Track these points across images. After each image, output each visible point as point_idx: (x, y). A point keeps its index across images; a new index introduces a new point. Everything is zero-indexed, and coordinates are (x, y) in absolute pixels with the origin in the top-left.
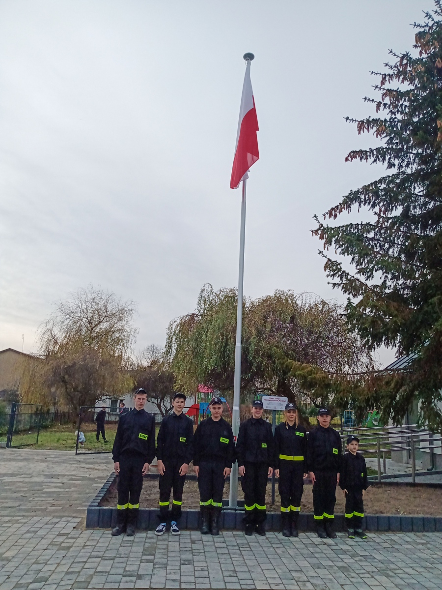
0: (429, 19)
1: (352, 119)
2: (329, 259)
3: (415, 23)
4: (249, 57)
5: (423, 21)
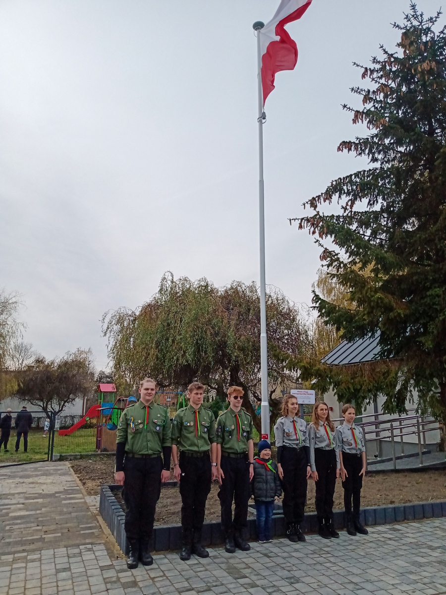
0: (408, 21)
1: (349, 108)
2: (326, 249)
3: (395, 23)
4: (259, 25)
5: (403, 23)
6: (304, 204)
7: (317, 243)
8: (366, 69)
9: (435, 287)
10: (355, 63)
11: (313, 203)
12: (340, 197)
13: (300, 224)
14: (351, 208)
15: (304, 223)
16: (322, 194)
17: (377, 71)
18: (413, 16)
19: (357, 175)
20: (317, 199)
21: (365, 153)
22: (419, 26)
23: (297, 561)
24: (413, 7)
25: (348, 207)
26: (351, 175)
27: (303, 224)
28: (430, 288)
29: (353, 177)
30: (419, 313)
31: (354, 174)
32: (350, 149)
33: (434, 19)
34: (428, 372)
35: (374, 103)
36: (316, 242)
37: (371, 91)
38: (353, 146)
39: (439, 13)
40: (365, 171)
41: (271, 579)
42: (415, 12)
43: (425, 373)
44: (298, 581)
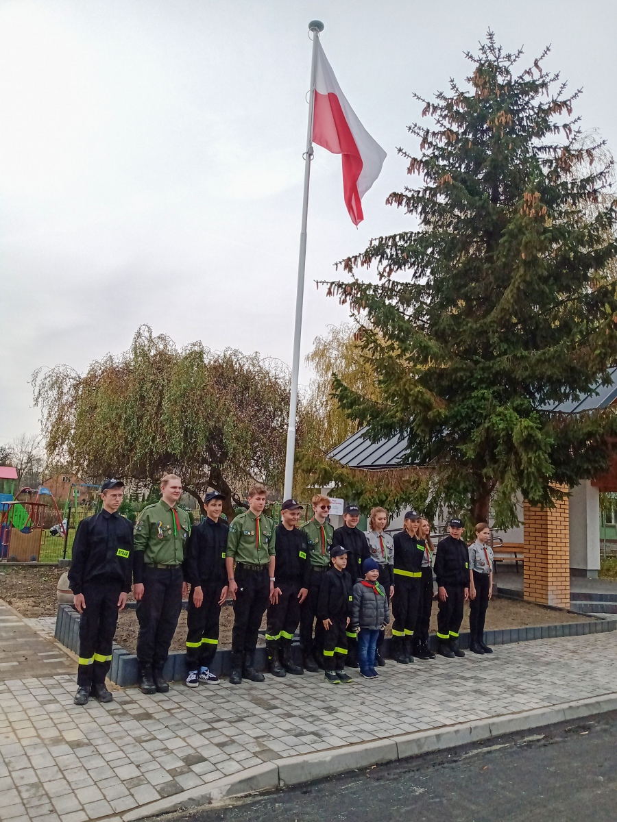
0: (483, 53)
1: (405, 153)
2: (362, 325)
3: (469, 53)
4: (316, 26)
5: (477, 54)
6: (337, 264)
7: (353, 317)
8: (428, 104)
9: (482, 388)
10: (415, 95)
11: (348, 264)
12: (380, 261)
13: (330, 289)
14: (389, 275)
15: (335, 289)
16: (360, 254)
17: (441, 109)
18: (490, 48)
19: (402, 236)
20: (353, 260)
21: (417, 212)
22: (495, 61)
23: (327, 692)
24: (491, 36)
25: (386, 274)
26: (395, 236)
27: (332, 290)
28: (476, 388)
29: (398, 238)
30: (461, 416)
31: (400, 234)
32: (400, 204)
33: (513, 58)
34: (462, 485)
35: (434, 150)
36: (351, 316)
37: (431, 131)
38: (405, 200)
39: (520, 52)
40: (412, 233)
41: (307, 710)
42: (492, 43)
43: (459, 486)
44: (336, 711)
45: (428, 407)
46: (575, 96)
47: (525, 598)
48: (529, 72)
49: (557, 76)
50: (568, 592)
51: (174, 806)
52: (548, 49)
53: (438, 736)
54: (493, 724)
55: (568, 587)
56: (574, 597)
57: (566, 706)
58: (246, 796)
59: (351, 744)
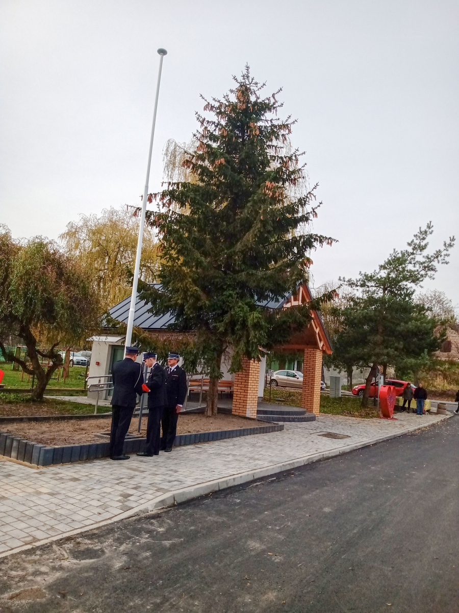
0: (243, 79)
3: (235, 76)
4: (162, 52)
6: (142, 197)
8: (209, 103)
9: (229, 290)
10: (201, 96)
11: (150, 198)
13: (136, 212)
15: (139, 213)
16: (159, 193)
17: (216, 108)
18: (247, 76)
20: (154, 195)
21: (197, 173)
22: (248, 85)
24: (248, 68)
26: (178, 183)
28: (226, 290)
30: (217, 305)
31: (182, 183)
32: (188, 167)
36: (156, 236)
37: (206, 120)
38: (192, 165)
39: (264, 85)
40: (190, 184)
41: (162, 471)
42: (248, 73)
43: (211, 347)
44: (177, 471)
45: (198, 299)
46: (293, 123)
47: (233, 413)
48: (268, 99)
49: (282, 104)
50: (256, 409)
51: (134, 514)
52: (281, 90)
53: (234, 479)
54: (255, 473)
55: (256, 407)
56: (259, 412)
57: (281, 465)
58: (162, 508)
59: (199, 484)
